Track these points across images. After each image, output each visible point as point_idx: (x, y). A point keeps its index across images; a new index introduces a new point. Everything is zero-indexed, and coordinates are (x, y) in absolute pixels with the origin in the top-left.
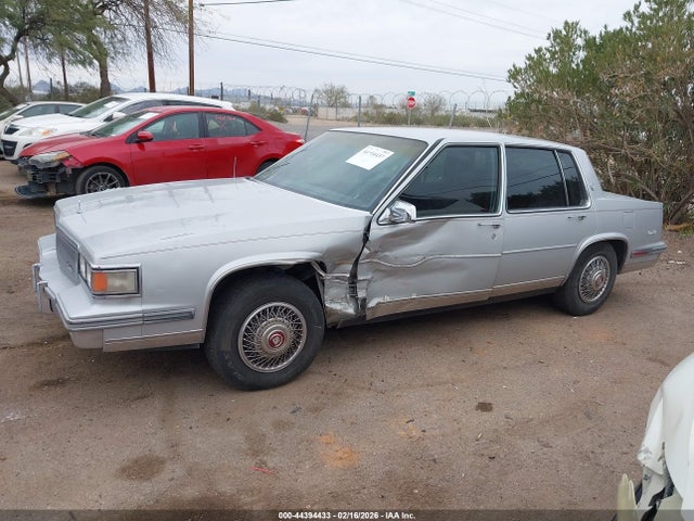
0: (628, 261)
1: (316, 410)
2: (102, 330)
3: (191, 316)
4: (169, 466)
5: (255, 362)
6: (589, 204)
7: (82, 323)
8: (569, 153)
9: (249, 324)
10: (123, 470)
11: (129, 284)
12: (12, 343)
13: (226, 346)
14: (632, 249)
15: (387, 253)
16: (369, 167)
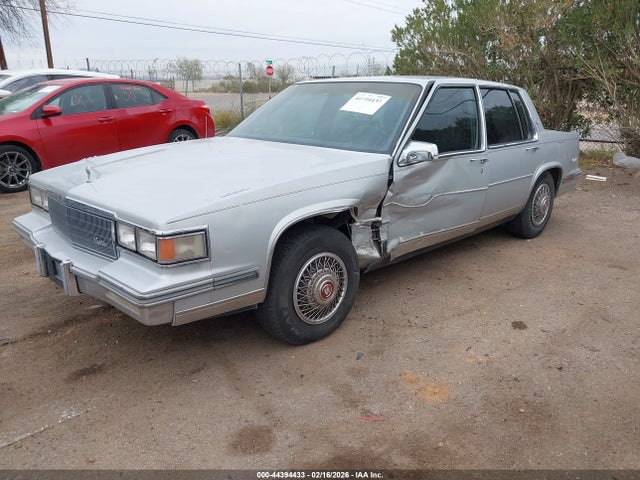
0: (562, 186)
1: (378, 352)
2: (173, 302)
3: (256, 275)
4: (278, 434)
5: (307, 315)
6: (536, 137)
7: (156, 297)
8: (517, 92)
9: (302, 278)
10: (235, 446)
11: (197, 249)
12: (10, 337)
13: (284, 303)
14: (565, 175)
15: (403, 195)
16: (372, 113)
